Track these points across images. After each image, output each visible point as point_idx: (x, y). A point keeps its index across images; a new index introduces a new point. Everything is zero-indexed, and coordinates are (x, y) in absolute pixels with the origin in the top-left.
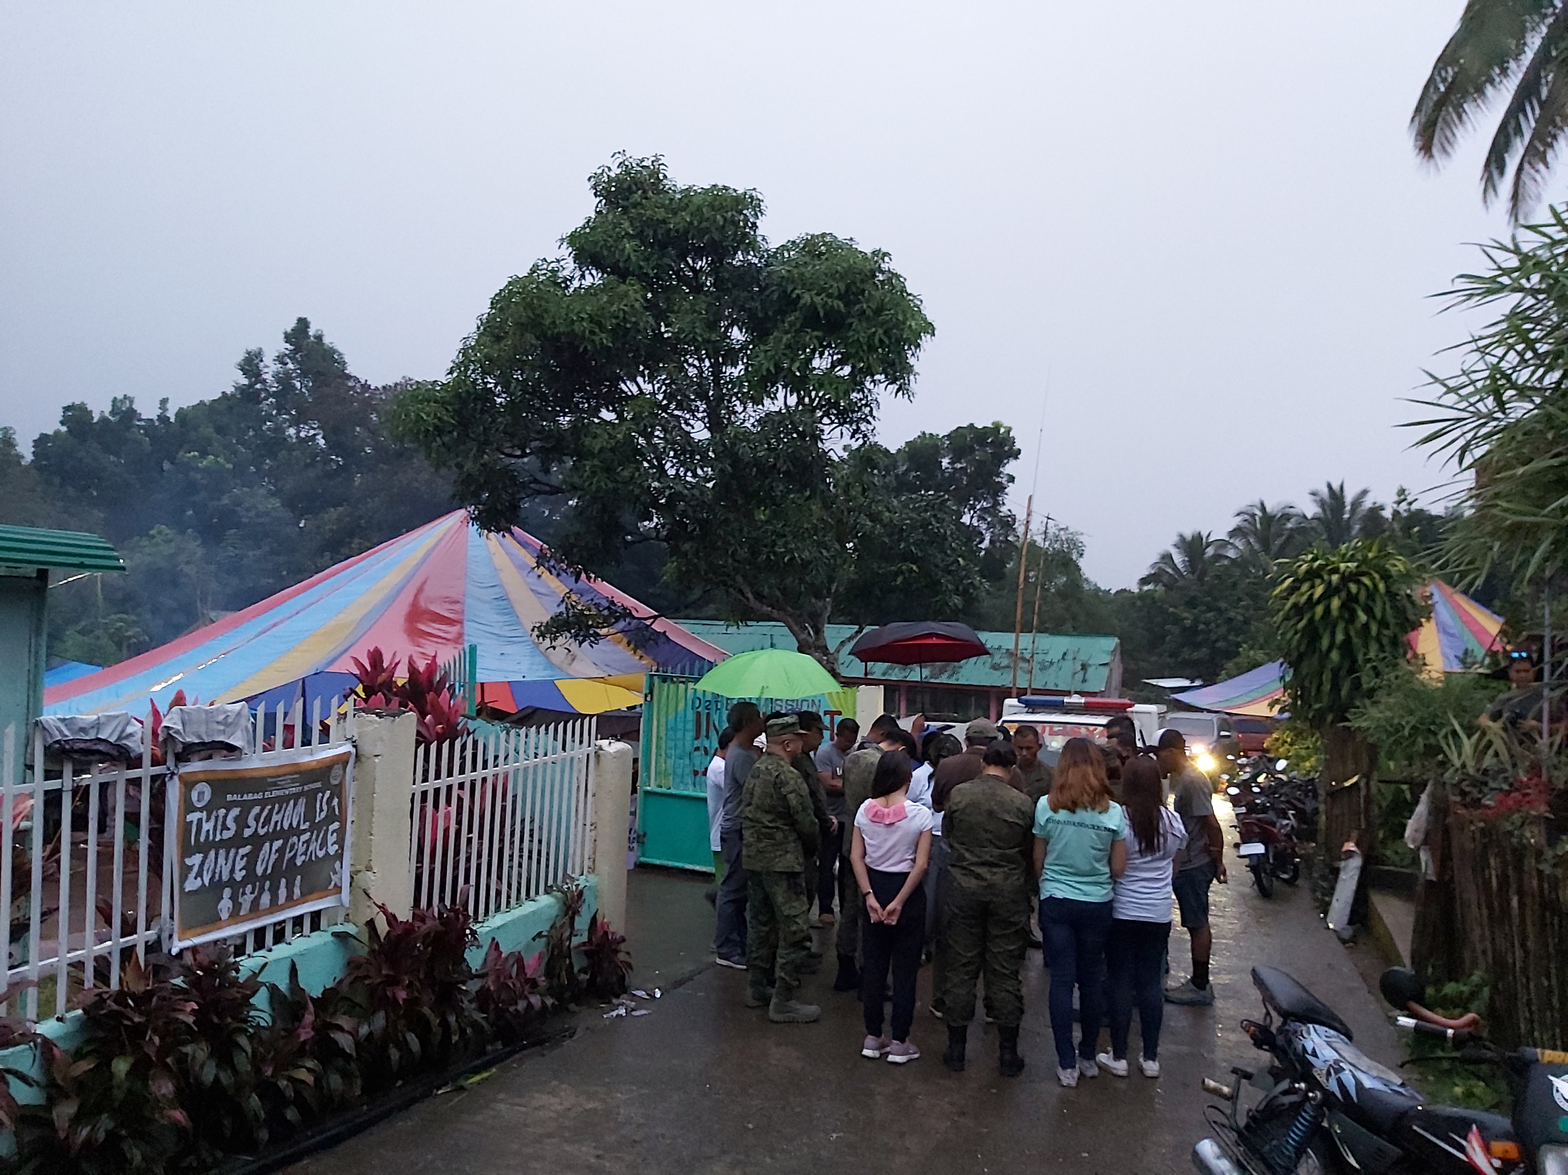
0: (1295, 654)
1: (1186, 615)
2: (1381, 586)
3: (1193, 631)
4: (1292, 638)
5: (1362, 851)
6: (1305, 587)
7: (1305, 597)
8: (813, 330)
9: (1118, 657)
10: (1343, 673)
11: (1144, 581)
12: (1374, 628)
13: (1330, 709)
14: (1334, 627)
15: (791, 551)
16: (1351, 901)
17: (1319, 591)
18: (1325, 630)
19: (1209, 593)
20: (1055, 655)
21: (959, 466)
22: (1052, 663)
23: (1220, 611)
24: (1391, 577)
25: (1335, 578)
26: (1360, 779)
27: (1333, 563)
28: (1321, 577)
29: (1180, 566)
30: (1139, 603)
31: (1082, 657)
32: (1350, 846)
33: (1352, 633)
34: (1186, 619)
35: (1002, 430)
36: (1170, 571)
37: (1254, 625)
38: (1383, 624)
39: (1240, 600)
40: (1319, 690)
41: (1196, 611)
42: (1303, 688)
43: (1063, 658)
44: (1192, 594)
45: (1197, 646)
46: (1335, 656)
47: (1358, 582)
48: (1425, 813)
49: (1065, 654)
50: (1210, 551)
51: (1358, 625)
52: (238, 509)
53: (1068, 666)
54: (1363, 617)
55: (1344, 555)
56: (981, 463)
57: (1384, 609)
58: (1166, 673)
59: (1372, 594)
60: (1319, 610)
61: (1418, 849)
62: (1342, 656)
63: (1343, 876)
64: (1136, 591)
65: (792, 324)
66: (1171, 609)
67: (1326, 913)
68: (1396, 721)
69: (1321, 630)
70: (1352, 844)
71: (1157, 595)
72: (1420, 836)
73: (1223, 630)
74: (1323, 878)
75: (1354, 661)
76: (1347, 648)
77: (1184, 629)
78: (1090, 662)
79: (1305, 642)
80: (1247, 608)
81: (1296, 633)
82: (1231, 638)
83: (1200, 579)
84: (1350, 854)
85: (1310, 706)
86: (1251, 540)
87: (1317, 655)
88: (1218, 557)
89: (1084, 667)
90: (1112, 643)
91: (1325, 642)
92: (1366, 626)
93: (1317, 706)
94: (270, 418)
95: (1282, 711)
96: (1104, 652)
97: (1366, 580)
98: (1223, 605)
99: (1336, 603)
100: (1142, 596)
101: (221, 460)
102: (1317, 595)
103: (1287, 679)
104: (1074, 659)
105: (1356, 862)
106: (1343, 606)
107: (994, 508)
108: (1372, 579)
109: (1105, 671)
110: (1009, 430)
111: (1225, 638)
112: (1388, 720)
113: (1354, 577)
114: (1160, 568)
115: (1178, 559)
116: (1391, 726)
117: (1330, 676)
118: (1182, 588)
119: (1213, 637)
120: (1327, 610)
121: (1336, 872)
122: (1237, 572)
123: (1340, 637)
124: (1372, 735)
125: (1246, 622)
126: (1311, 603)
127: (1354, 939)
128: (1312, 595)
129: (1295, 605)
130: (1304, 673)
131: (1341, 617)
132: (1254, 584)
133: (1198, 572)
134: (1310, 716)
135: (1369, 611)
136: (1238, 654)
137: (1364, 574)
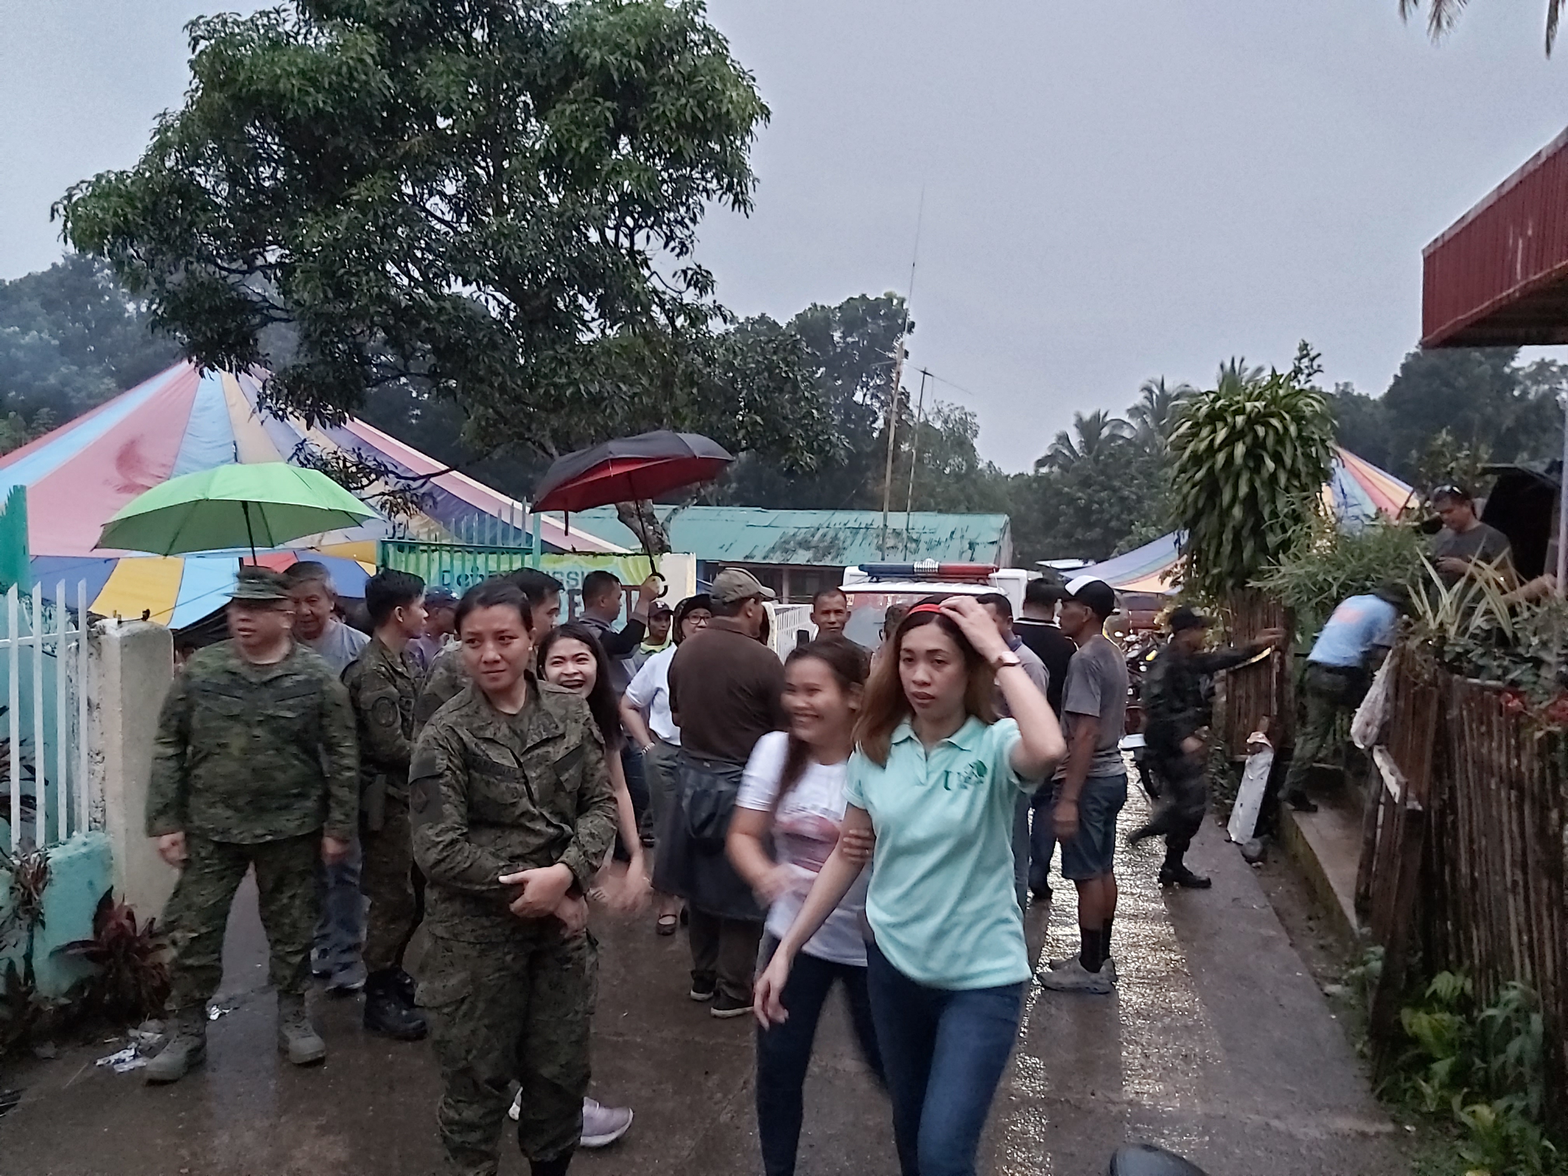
0: (1190, 513)
1: (1080, 494)
2: (1293, 429)
3: (1086, 512)
4: (1189, 493)
5: (1274, 746)
6: (1205, 432)
7: (1206, 442)
8: (606, 100)
9: (1008, 536)
10: (1245, 533)
11: (1040, 463)
12: (1283, 479)
13: (1231, 574)
14: (1238, 476)
15: (574, 383)
16: (1259, 806)
17: (1221, 435)
18: (1227, 482)
19: (1102, 473)
20: (944, 535)
21: (850, 340)
22: (939, 543)
23: (1115, 490)
24: (1303, 418)
25: (1240, 419)
26: (1273, 652)
27: (1238, 402)
28: (1225, 420)
29: (1076, 447)
30: (1035, 485)
31: (970, 536)
32: (1258, 737)
33: (1258, 484)
34: (1080, 499)
35: (895, 302)
36: (1067, 453)
37: (1146, 504)
38: (1294, 473)
39: (1133, 478)
40: (1218, 553)
41: (1089, 491)
42: (1200, 551)
43: (951, 537)
44: (1086, 473)
45: (1090, 526)
46: (1237, 512)
47: (1267, 425)
48: (1381, 698)
49: (953, 533)
50: (1106, 432)
51: (1265, 475)
52: (67, 389)
53: (956, 545)
54: (1270, 465)
55: (1251, 394)
56: (873, 338)
57: (1295, 456)
58: (1060, 555)
59: (1280, 439)
60: (1221, 457)
61: (1371, 749)
62: (1246, 512)
63: (1248, 774)
64: (1031, 472)
65: (577, 92)
66: (1066, 489)
67: (1227, 819)
68: (1320, 578)
69: (1221, 484)
70: (1261, 735)
71: (1052, 477)
72: (1373, 731)
73: (1116, 509)
74: (1223, 773)
75: (1260, 519)
76: (1251, 502)
77: (1078, 509)
78: (978, 541)
79: (1204, 496)
80: (1139, 487)
81: (1193, 487)
82: (1124, 516)
83: (1096, 460)
84: (1257, 748)
85: (1207, 572)
86: (1148, 420)
87: (1216, 512)
88: (1113, 437)
89: (972, 546)
90: (1001, 520)
91: (1226, 497)
92: (1274, 477)
93: (1215, 571)
94: (106, 290)
95: (1174, 583)
96: (994, 530)
97: (1275, 422)
98: (1117, 483)
99: (1240, 449)
100: (1038, 478)
101: (45, 336)
102: (1218, 441)
103: (1183, 541)
104: (962, 537)
105: (1266, 758)
106: (1248, 454)
107: (886, 388)
108: (1282, 419)
109: (994, 549)
110: (902, 301)
111: (1118, 518)
112: (1311, 576)
113: (1262, 418)
114: (1056, 450)
115: (1075, 440)
116: (1314, 584)
117: (1231, 537)
118: (1076, 469)
119: (1107, 516)
120: (1230, 457)
121: (1240, 767)
122: (1132, 450)
123: (1243, 490)
124: (1288, 597)
125: (1140, 500)
126: (1211, 450)
127: (1262, 856)
128: (1212, 441)
129: (1194, 453)
130: (1202, 533)
131: (1245, 464)
132: (1147, 462)
133: (1094, 453)
134: (1207, 583)
135: (1278, 459)
136: (1131, 532)
137: (1272, 415)
